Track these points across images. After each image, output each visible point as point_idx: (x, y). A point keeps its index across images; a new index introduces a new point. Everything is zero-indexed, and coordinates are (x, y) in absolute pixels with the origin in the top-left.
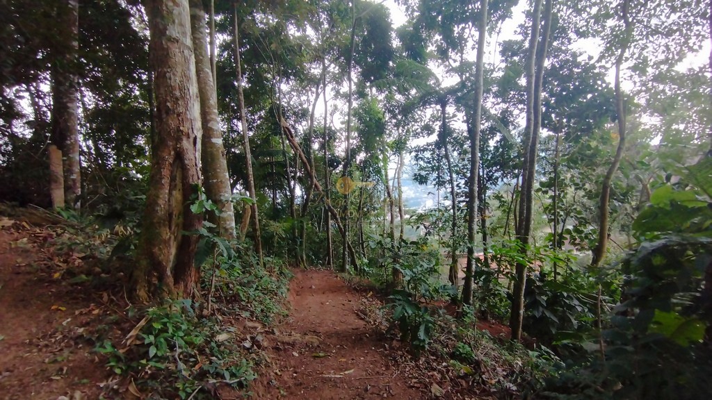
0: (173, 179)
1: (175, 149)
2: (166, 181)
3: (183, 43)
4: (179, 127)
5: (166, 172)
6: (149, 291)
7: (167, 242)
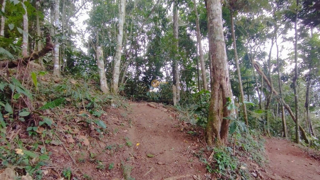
0: (219, 96)
1: (220, 84)
2: (217, 97)
3: (221, 41)
4: (221, 74)
5: (217, 93)
6: (212, 140)
7: (218, 121)
